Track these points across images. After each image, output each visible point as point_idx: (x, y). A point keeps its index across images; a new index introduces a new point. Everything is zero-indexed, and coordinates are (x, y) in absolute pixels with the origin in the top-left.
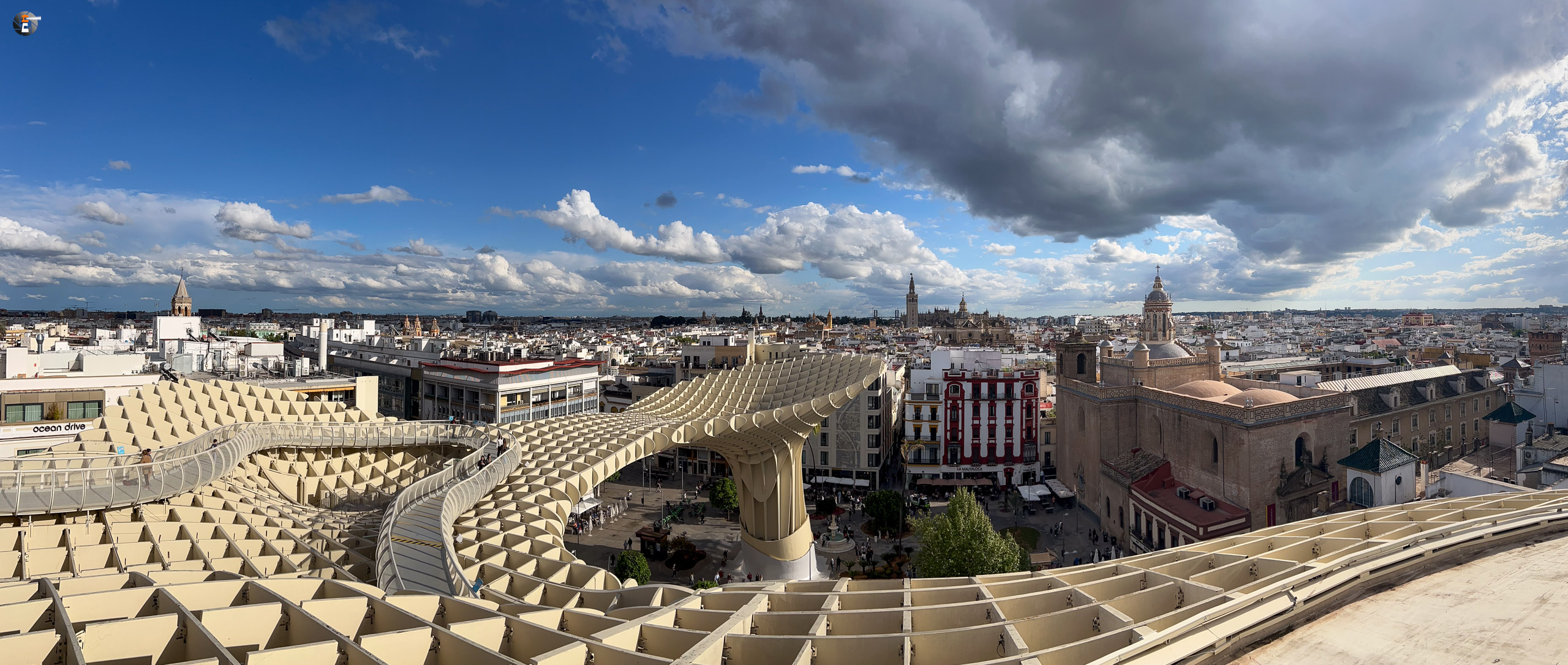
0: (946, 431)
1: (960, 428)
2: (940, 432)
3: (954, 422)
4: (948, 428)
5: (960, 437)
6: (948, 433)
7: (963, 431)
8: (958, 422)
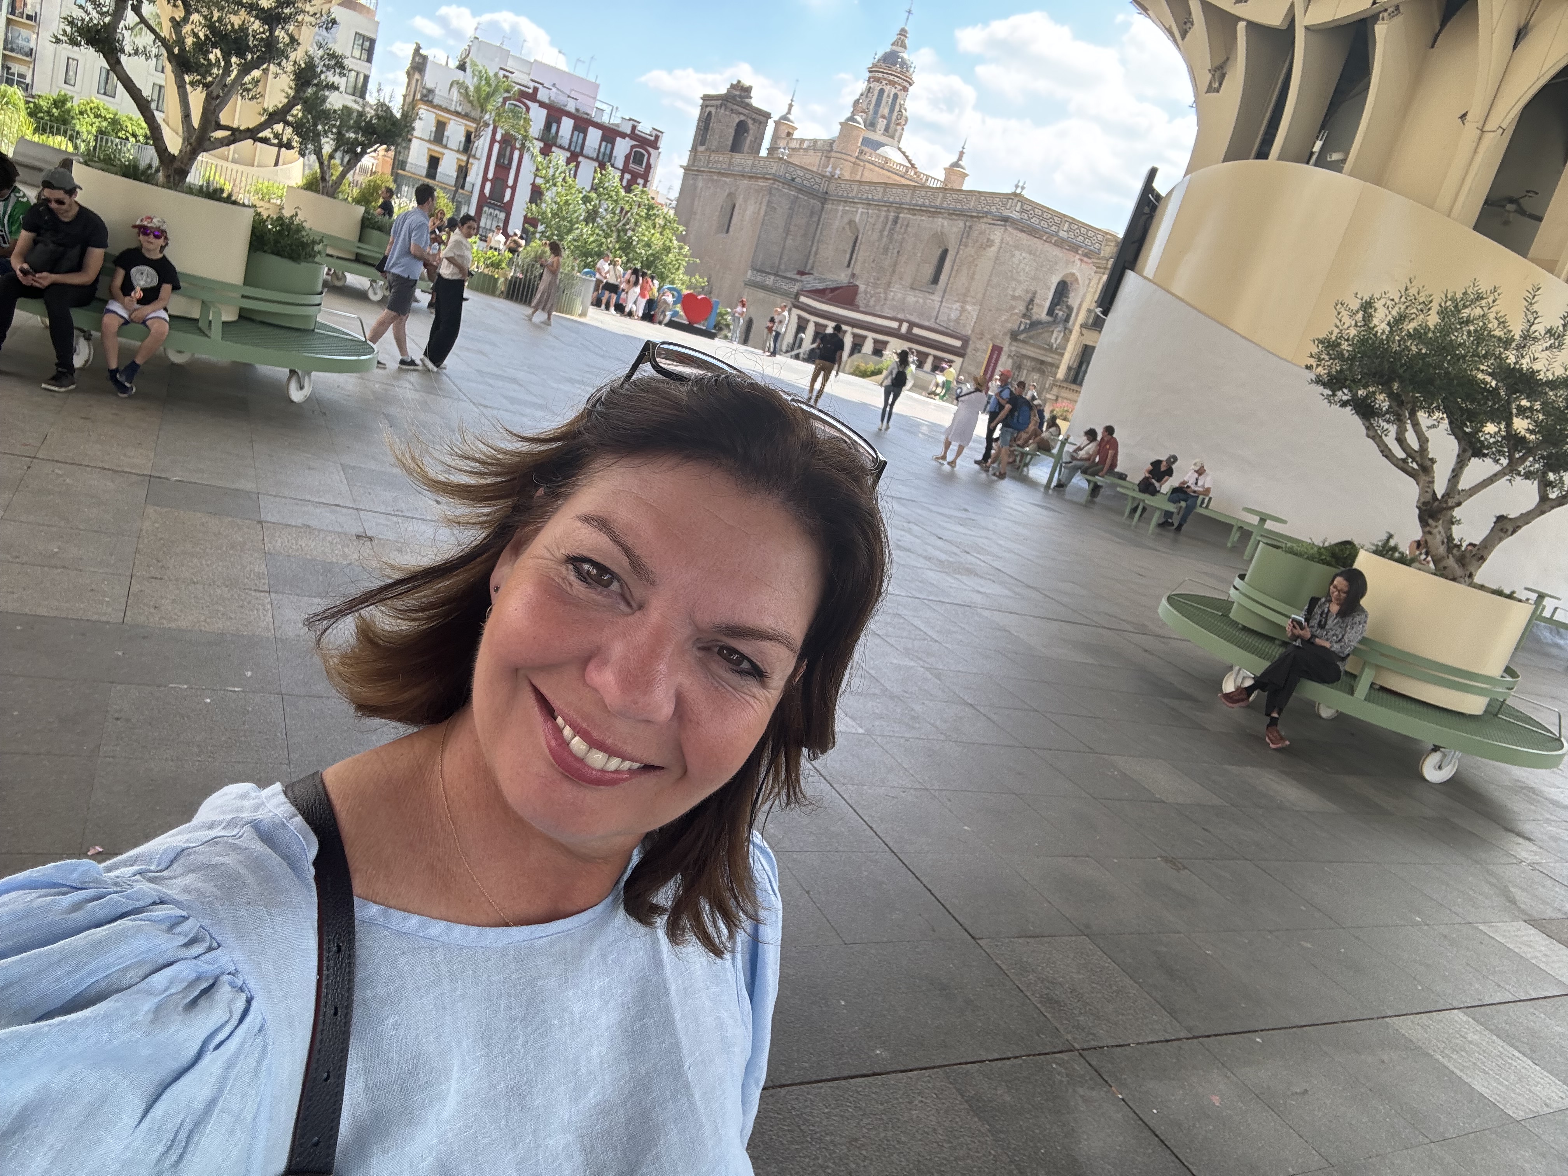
0: (485, 179)
1: (510, 182)
2: (475, 176)
3: (503, 167)
4: (490, 175)
5: (507, 198)
6: (488, 185)
7: (514, 188)
8: (510, 168)
